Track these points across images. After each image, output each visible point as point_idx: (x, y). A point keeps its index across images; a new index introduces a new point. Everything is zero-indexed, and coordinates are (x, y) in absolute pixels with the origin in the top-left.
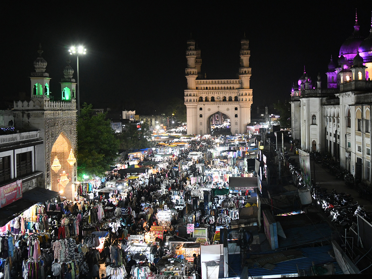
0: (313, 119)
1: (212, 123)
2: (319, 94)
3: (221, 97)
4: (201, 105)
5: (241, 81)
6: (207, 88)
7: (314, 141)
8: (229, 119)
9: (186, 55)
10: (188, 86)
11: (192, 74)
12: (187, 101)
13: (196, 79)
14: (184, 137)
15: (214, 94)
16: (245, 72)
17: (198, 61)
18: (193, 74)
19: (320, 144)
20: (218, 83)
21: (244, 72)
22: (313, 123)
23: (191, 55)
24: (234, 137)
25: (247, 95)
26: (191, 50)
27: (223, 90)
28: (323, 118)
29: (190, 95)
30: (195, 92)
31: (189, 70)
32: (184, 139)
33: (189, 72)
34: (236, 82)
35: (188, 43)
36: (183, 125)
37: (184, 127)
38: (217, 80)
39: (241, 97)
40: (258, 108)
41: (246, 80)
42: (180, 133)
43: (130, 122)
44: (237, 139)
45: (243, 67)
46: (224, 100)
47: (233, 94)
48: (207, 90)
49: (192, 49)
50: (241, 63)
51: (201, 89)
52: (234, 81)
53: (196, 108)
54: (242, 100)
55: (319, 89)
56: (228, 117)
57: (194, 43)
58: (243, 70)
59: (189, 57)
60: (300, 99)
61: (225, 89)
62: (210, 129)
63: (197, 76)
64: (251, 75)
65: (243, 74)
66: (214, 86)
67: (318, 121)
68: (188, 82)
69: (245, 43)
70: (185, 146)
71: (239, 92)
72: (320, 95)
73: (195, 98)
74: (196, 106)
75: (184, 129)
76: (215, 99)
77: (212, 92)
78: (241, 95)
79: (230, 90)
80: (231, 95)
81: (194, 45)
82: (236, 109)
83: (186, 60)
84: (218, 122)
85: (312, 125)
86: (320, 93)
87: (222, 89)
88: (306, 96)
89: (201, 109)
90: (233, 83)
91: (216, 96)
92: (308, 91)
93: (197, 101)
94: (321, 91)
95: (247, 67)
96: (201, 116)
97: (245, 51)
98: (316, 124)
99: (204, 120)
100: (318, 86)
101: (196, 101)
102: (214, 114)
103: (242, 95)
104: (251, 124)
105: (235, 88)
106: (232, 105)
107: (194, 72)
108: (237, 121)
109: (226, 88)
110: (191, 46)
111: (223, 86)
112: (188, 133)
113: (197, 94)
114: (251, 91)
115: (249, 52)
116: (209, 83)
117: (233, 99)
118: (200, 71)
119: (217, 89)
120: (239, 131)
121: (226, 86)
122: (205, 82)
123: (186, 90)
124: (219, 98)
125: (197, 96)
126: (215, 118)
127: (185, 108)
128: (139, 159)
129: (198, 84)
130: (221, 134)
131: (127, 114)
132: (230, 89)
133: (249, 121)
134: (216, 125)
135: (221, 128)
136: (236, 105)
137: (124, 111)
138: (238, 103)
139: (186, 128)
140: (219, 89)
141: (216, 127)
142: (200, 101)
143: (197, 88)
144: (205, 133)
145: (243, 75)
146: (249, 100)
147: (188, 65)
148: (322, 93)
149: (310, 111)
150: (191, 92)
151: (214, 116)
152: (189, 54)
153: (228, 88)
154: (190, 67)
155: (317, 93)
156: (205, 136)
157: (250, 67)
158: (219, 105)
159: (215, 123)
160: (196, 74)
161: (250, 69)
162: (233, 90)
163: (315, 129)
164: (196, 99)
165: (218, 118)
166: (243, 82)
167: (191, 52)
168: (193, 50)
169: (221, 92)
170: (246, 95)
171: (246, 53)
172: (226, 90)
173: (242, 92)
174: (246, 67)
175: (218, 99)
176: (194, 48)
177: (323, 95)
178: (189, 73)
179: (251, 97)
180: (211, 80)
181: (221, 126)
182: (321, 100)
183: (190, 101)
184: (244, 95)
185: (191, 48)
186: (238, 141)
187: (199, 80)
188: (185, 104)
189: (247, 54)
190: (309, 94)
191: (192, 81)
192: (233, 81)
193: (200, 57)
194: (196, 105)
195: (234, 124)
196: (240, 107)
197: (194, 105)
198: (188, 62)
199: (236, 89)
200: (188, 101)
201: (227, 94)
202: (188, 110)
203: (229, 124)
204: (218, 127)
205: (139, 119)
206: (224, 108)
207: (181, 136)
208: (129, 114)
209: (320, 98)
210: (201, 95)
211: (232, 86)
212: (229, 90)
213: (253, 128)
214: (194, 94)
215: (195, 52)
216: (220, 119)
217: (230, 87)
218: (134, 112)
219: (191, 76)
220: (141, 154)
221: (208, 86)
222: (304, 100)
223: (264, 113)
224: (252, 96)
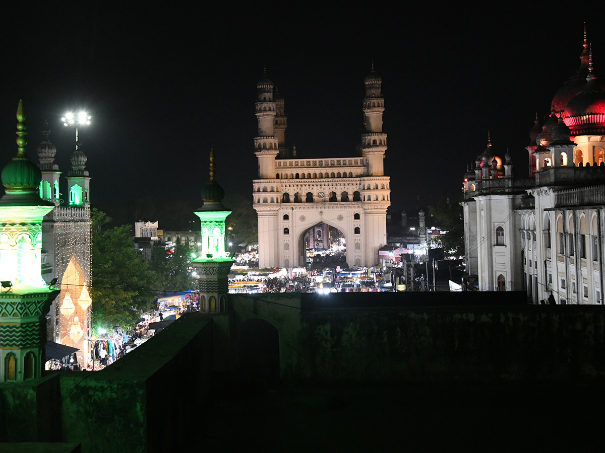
0: (498, 234)
1: (309, 246)
2: (509, 188)
3: (327, 193)
4: (286, 209)
5: (366, 160)
6: (297, 176)
7: (501, 277)
8: (343, 237)
9: (255, 111)
10: (261, 172)
11: (268, 147)
12: (259, 202)
13: (276, 158)
14: (253, 273)
15: (311, 187)
16: (375, 141)
17: (279, 122)
18: (271, 148)
19: (511, 281)
20: (321, 166)
21: (372, 142)
22: (499, 243)
23: (265, 110)
24: (353, 272)
25: (379, 188)
26: (265, 100)
27: (330, 180)
28: (518, 232)
29: (265, 190)
30: (275, 184)
31: (262, 141)
32: (255, 275)
33: (262, 144)
34: (356, 162)
35: (258, 87)
36: (250, 250)
37: (252, 253)
38: (317, 160)
39: (366, 194)
40: (403, 215)
41: (376, 158)
42: (244, 265)
43: (152, 243)
44: (359, 276)
45: (371, 132)
46: (333, 198)
47: (350, 187)
48: (298, 180)
49: (267, 99)
50: (365, 124)
51: (287, 179)
52: (352, 160)
53: (276, 215)
54: (369, 199)
55: (508, 178)
56: (342, 233)
57: (272, 87)
58: (370, 140)
59: (260, 116)
60: (476, 198)
61: (334, 177)
62: (305, 257)
63: (278, 152)
64: (386, 149)
65: (369, 146)
66: (312, 171)
67: (507, 238)
68: (260, 163)
69: (374, 83)
70: (258, 287)
71: (363, 183)
72: (510, 190)
73: (274, 196)
74: (276, 212)
75: (251, 257)
76: (315, 198)
77: (307, 184)
78: (366, 188)
79: (345, 179)
80: (346, 188)
81: (272, 90)
82: (357, 217)
83: (256, 122)
84: (321, 244)
85: (496, 247)
86: (510, 185)
87: (328, 177)
88: (485, 191)
89: (286, 217)
90: (351, 165)
91: (315, 191)
92: (488, 182)
93: (279, 201)
94: (513, 184)
95: (377, 133)
96: (286, 231)
97: (373, 101)
98: (503, 245)
99: (293, 240)
100: (506, 174)
101: (277, 202)
102: (313, 228)
103: (369, 189)
104: (389, 247)
105: (354, 175)
106: (348, 210)
107: (271, 143)
108: (359, 242)
109: (336, 175)
110: (266, 94)
111: (330, 171)
112: (261, 266)
113: (277, 188)
114: (387, 180)
115: (382, 101)
116: (302, 167)
117: (351, 197)
118: (283, 140)
119: (318, 176)
120: (363, 263)
121: (336, 171)
122: (294, 164)
123: (256, 181)
124: (321, 195)
125: (277, 191)
126: (314, 236)
127: (255, 215)
128: (178, 309)
129: (279, 167)
130: (327, 266)
131: (144, 228)
132: (343, 177)
133: (384, 242)
134: (316, 250)
135: (327, 255)
136: (356, 209)
137: (138, 222)
138: (360, 205)
139: (257, 256)
140: (322, 178)
141: (316, 253)
142: (283, 203)
143: (278, 177)
144: (295, 266)
145: (371, 149)
146: (384, 199)
147: (259, 131)
148: (513, 187)
149: (493, 220)
150: (266, 185)
151: (312, 230)
152: (263, 109)
153: (339, 176)
154: (264, 134)
155: (504, 187)
156: (295, 270)
157: (383, 132)
158: (323, 210)
159: (314, 246)
160: (275, 149)
161: (384, 137)
162: (351, 179)
163: (501, 254)
164: (277, 199)
165: (320, 236)
166: (370, 162)
167: (265, 105)
168: (270, 101)
169: (326, 183)
170: (377, 188)
171: (376, 105)
172: (335, 179)
173: (367, 182)
174: (375, 133)
175: (319, 196)
176: (271, 98)
177: (516, 190)
178: (262, 147)
179: (387, 193)
180: (305, 160)
181: (328, 252)
182: (513, 200)
183: (265, 201)
184: (372, 188)
185: (265, 98)
186: (359, 280)
187: (282, 161)
188: (254, 208)
189: (379, 106)
190: (490, 188)
191: (267, 161)
192: (349, 160)
193: (283, 114)
194: (277, 209)
195: (353, 247)
196: (366, 213)
197: (272, 209)
198: (260, 124)
199: (357, 176)
200: (261, 201)
201: (338, 187)
202: (260, 219)
203: (342, 248)
204: (320, 253)
205: (164, 237)
206: (332, 215)
207: (248, 270)
208: (147, 229)
209: (511, 196)
210: (287, 190)
211: (347, 170)
212: (343, 179)
213: (392, 255)
214: (272, 188)
215: (272, 105)
216: (325, 238)
217: (343, 173)
218: (156, 224)
219: (266, 152)
220: (180, 301)
221: (300, 172)
222: (481, 200)
223: (417, 225)
224: (389, 191)
